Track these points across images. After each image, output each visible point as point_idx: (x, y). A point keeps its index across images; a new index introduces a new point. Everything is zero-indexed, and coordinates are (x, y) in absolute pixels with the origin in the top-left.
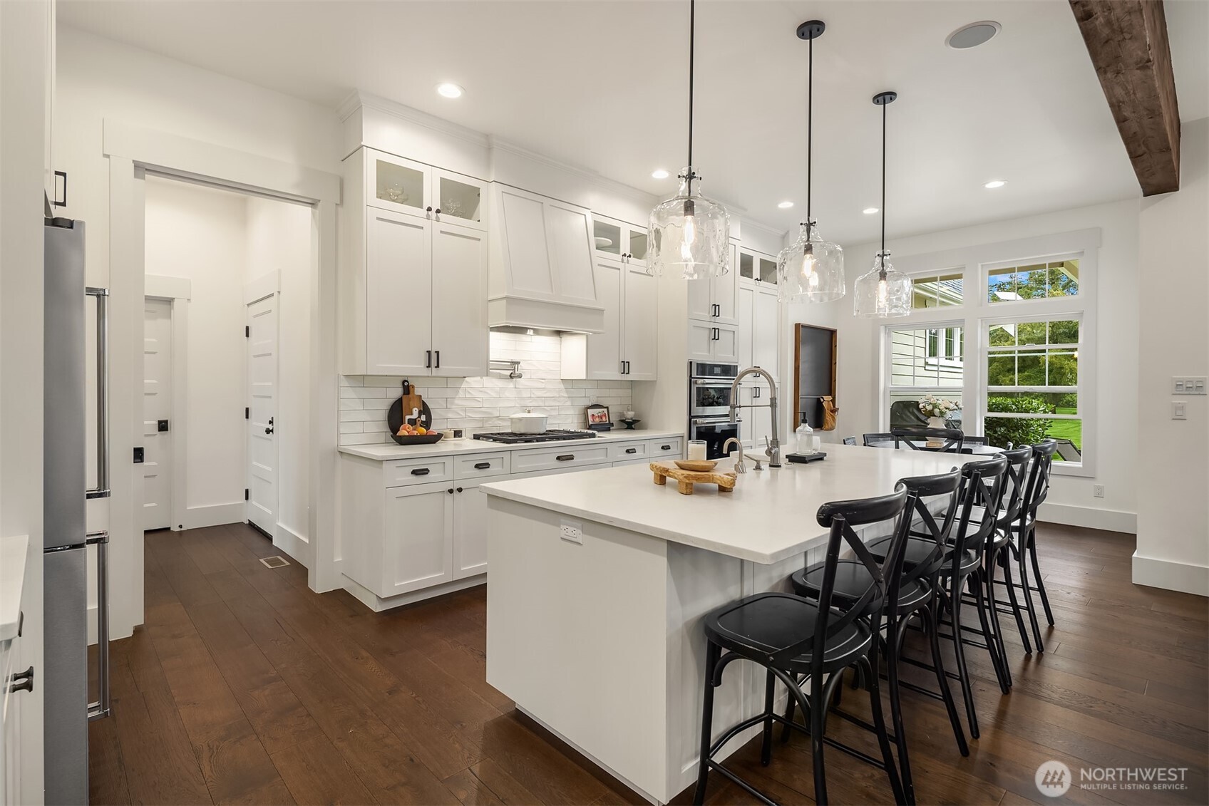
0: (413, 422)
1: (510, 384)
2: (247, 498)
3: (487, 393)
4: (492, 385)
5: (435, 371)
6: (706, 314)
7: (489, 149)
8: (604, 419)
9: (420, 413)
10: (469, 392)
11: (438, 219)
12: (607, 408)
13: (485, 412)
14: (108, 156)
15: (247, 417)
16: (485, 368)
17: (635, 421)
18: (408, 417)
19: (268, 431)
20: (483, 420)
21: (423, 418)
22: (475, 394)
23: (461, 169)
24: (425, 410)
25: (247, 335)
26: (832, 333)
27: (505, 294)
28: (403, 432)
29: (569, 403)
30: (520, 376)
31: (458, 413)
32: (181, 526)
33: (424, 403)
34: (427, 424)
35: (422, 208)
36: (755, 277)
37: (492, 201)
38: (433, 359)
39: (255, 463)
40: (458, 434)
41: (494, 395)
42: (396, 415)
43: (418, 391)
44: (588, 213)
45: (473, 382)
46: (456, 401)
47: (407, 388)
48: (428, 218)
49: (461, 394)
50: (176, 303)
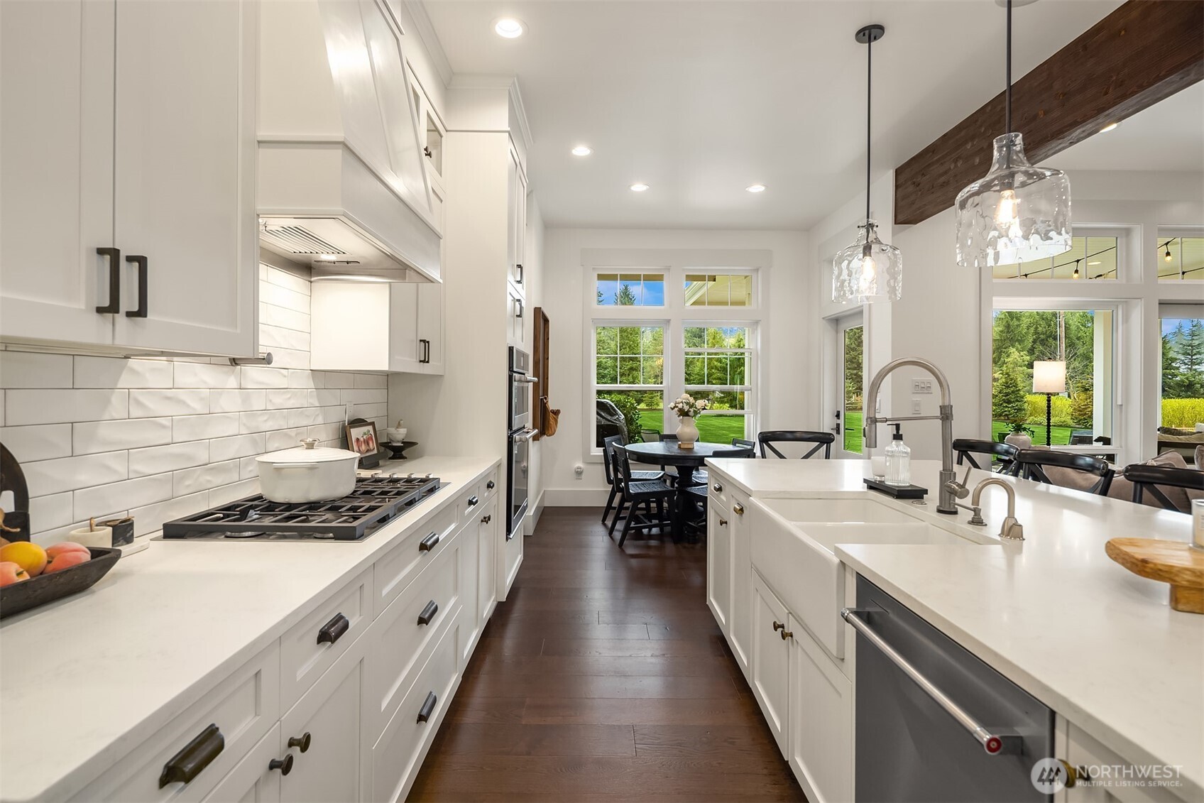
3: (184, 403)
5: (123, 331)
10: (138, 403)
12: (373, 424)
13: (177, 456)
17: (408, 444)
20: (174, 478)
22: (155, 406)
26: (547, 322)
31: (108, 468)
41: (198, 406)
46: (104, 431)
49: (117, 406)
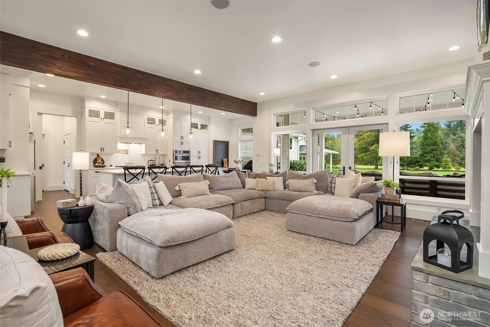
0: (99, 163)
1: (126, 155)
2: (64, 184)
3: (120, 157)
4: (120, 155)
5: (103, 152)
6: (179, 138)
7: (117, 104)
8: (153, 163)
9: (101, 161)
10: (115, 157)
11: (104, 120)
12: (155, 161)
13: (119, 161)
14: (32, 112)
15: (64, 163)
16: (117, 151)
18: (98, 162)
19: (68, 166)
21: (102, 162)
23: (109, 109)
24: (103, 160)
25: (64, 143)
26: (228, 142)
27: (119, 136)
28: (96, 165)
29: (144, 160)
30: (128, 153)
31: (111, 161)
32: (47, 190)
33: (102, 159)
34: (103, 163)
35: (100, 118)
36: (198, 129)
37: (117, 115)
38: (102, 149)
39: (66, 175)
40: (111, 166)
41: (122, 157)
42: (95, 161)
43: (101, 156)
44: (145, 116)
45: (115, 154)
46: (111, 159)
47: (98, 156)
48: (101, 120)
49: (112, 157)
50: (45, 135)
